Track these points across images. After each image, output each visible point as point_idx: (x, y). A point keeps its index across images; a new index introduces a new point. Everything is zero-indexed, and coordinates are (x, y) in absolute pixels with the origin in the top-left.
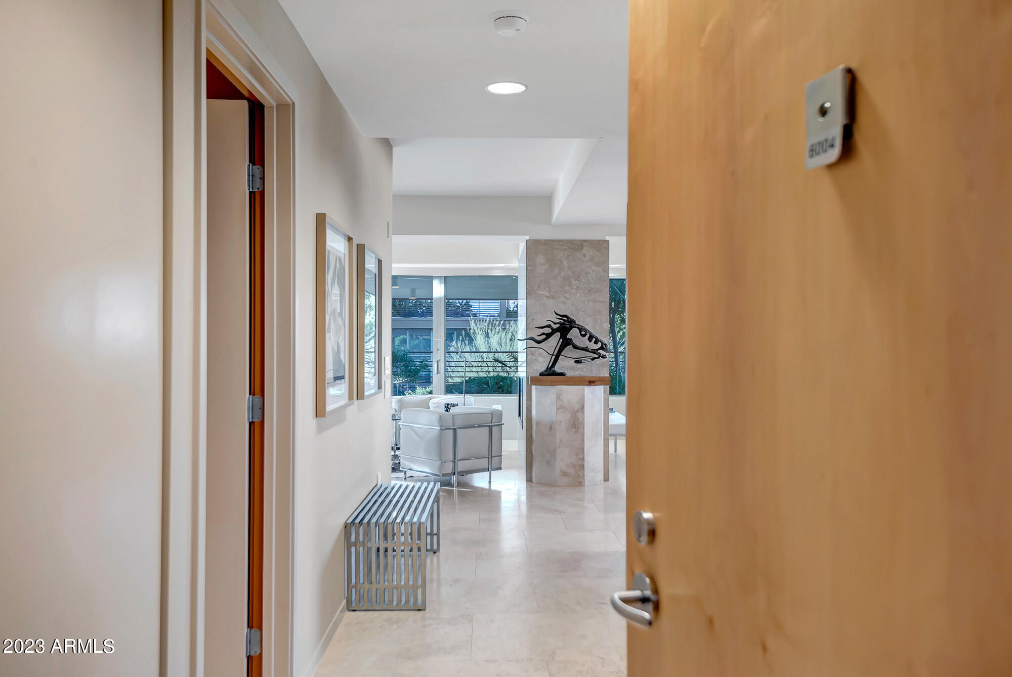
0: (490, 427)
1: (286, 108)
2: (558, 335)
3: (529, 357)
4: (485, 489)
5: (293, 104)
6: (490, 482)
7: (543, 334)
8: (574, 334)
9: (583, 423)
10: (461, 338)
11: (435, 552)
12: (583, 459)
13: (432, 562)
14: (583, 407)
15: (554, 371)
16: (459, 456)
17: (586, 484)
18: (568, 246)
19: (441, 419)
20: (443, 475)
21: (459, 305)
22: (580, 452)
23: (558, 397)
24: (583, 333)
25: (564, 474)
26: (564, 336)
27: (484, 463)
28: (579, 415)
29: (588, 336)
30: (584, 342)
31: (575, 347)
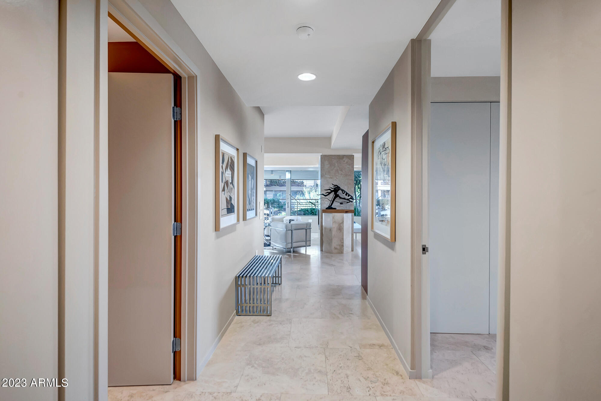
0: (306, 230)
1: (192, 78)
2: (333, 193)
3: (322, 202)
4: (304, 254)
5: (196, 76)
6: (306, 251)
7: (327, 193)
8: (340, 193)
9: (343, 228)
10: (300, 194)
11: (280, 285)
12: (343, 243)
13: (278, 289)
14: (343, 222)
15: (332, 207)
16: (293, 241)
17: (345, 252)
18: (337, 158)
19: (286, 226)
20: (287, 248)
21: (299, 182)
22: (342, 241)
23: (333, 218)
24: (343, 192)
25: (336, 248)
26: (335, 193)
27: (304, 244)
28: (341, 225)
29: (345, 193)
30: (344, 196)
31: (340, 198)
